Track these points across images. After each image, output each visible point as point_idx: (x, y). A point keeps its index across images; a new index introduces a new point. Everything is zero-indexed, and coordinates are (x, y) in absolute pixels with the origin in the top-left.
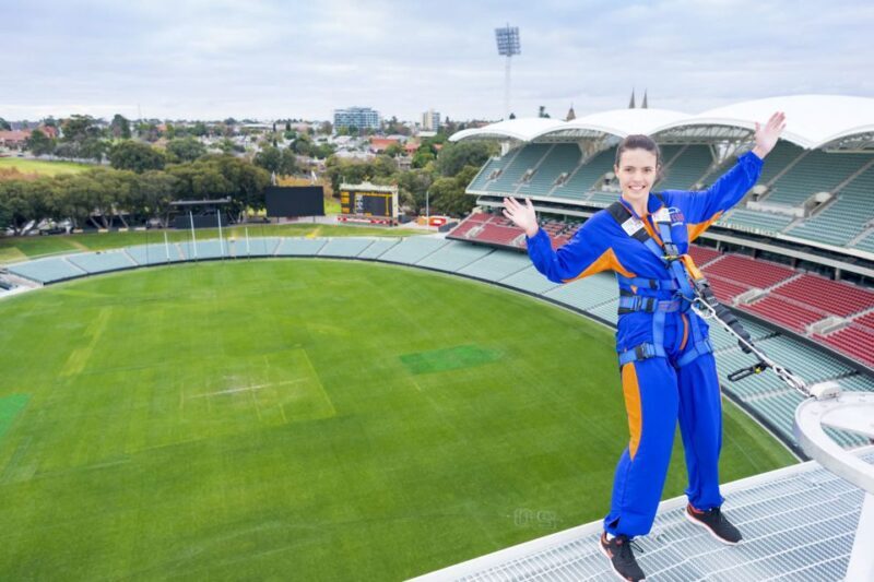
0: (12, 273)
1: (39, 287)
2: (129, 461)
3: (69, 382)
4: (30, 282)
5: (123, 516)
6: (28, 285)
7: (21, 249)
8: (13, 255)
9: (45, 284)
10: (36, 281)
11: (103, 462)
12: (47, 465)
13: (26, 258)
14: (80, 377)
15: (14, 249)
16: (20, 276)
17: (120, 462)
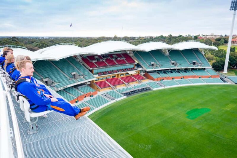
0: (228, 78)
1: (234, 84)
2: (224, 139)
3: (223, 111)
4: (232, 82)
5: (212, 151)
6: (231, 83)
7: (235, 73)
8: (232, 74)
9: (236, 84)
10: (234, 82)
11: (217, 135)
12: (203, 128)
13: (235, 75)
14: (227, 111)
15: (233, 72)
16: (230, 80)
17: (221, 138)
